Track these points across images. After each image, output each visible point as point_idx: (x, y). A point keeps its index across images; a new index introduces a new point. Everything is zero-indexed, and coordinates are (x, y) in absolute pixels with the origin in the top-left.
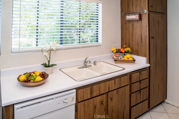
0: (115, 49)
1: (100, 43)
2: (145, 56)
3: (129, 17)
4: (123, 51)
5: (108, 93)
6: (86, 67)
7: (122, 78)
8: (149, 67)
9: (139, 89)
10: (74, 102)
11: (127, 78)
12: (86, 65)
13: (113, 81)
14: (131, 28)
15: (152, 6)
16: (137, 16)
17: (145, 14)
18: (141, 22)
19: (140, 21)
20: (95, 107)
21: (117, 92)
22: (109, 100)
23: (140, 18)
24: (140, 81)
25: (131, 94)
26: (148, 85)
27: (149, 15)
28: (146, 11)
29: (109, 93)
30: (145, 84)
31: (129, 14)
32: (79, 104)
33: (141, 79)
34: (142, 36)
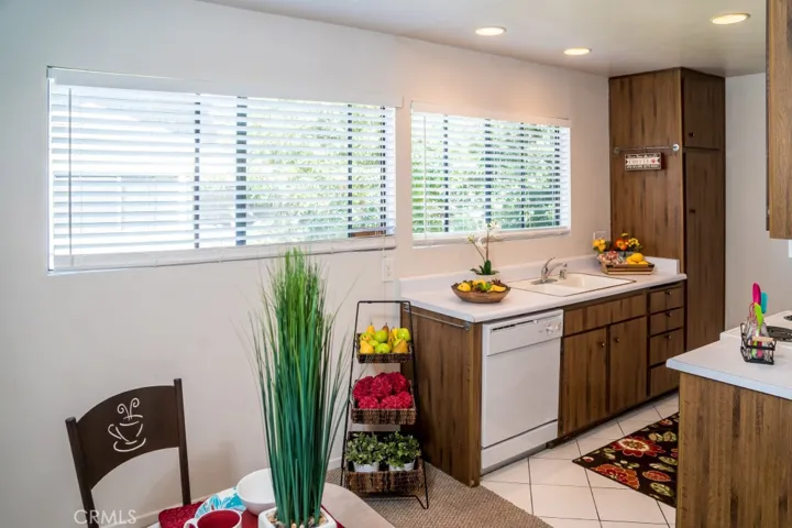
0: (603, 242)
1: (565, 228)
2: (675, 257)
3: (634, 162)
4: (622, 247)
5: (608, 326)
6: (547, 282)
7: (634, 299)
8: (685, 281)
9: (664, 330)
10: (561, 334)
11: (642, 299)
12: (546, 277)
13: (618, 302)
14: (638, 189)
15: (691, 135)
16: (657, 159)
17: (676, 153)
18: (666, 174)
19: (663, 172)
20: (590, 352)
21: (626, 327)
22: (612, 342)
23: (664, 164)
24: (666, 312)
25: (649, 336)
26: (682, 324)
27: (684, 155)
28: (677, 147)
29: (612, 327)
30: (676, 320)
31: (635, 152)
32: (566, 340)
33: (668, 308)
34: (666, 210)
